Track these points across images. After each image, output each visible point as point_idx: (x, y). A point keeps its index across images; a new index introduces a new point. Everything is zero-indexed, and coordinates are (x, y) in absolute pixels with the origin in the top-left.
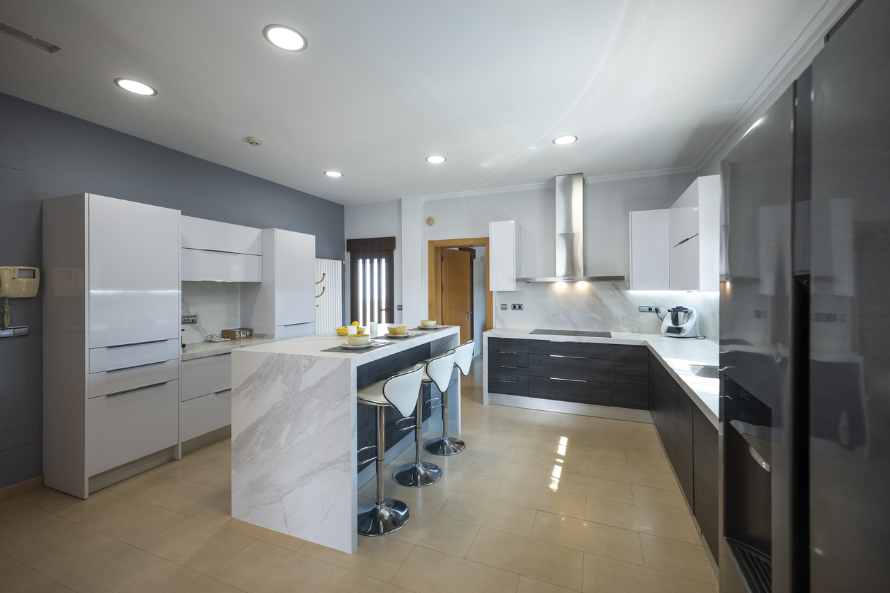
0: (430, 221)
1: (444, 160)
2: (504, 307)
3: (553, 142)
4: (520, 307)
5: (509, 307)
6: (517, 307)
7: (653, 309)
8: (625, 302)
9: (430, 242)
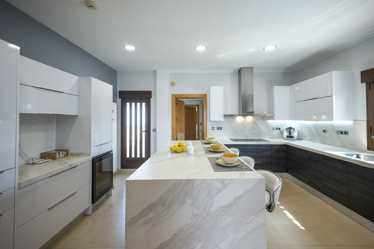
0: (172, 84)
1: (205, 48)
2: (213, 129)
3: (264, 49)
4: (221, 128)
5: (216, 128)
6: (220, 128)
7: (278, 128)
8: (267, 126)
9: (173, 95)
